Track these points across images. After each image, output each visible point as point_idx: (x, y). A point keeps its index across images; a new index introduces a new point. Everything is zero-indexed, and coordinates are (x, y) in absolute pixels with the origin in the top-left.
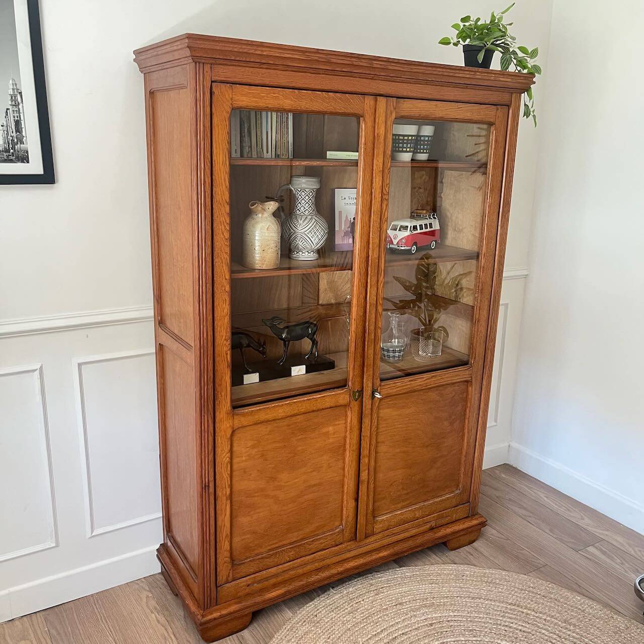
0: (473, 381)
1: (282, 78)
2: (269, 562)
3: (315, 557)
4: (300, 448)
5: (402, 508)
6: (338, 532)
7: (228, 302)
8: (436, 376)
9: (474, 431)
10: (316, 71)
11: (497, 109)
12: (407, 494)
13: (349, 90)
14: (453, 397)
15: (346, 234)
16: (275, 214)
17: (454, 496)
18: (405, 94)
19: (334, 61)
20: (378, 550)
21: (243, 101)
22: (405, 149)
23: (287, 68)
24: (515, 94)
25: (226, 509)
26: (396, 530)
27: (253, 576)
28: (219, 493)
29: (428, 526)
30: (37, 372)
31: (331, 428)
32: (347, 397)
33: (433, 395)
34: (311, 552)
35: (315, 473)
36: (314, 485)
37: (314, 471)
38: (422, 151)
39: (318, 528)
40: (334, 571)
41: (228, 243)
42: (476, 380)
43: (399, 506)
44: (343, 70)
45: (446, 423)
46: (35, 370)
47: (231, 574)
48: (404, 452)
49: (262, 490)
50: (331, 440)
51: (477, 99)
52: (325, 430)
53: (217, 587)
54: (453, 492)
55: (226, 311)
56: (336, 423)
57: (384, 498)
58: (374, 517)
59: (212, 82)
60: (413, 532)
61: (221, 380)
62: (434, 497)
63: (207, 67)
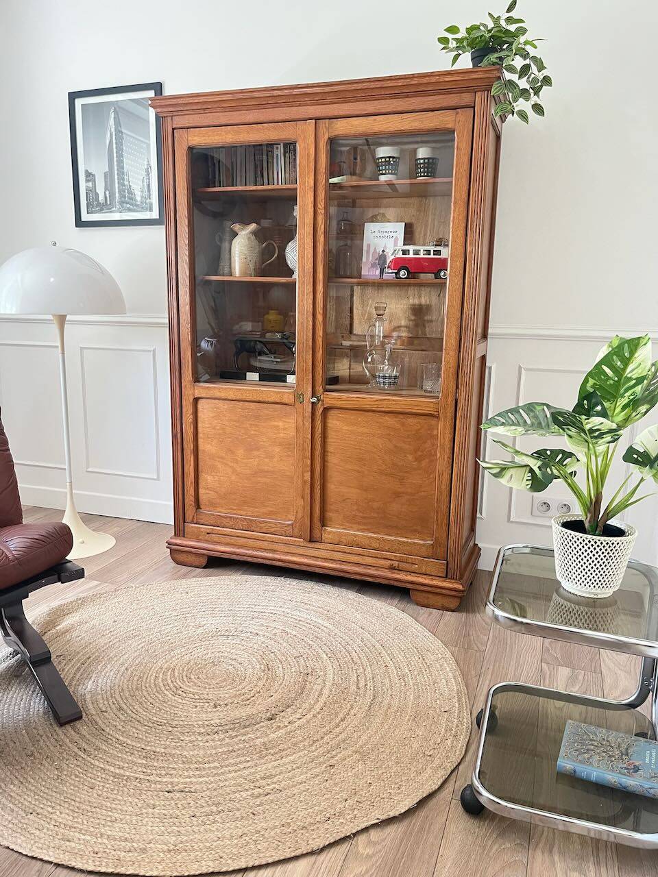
0: (441, 415)
1: (223, 118)
2: (225, 521)
3: (264, 537)
4: (252, 432)
5: (358, 530)
6: (289, 525)
7: (188, 294)
8: (388, 400)
9: (446, 477)
10: (248, 108)
11: (457, 113)
12: (364, 518)
13: (280, 118)
14: (419, 430)
15: (373, 265)
16: (255, 233)
17: (424, 545)
18: (336, 113)
19: (257, 96)
20: (326, 559)
21: (195, 140)
22: (384, 172)
23: (225, 109)
24: (479, 93)
25: (190, 461)
26: (348, 549)
27: (212, 527)
28: (185, 446)
29: (388, 563)
30: (152, 353)
31: (280, 424)
32: (292, 397)
33: (389, 420)
34: (261, 531)
35: (267, 460)
36: (267, 472)
37: (266, 458)
38: (422, 174)
39: (271, 513)
40: (278, 556)
41: (187, 248)
42: (445, 417)
43: (355, 526)
44: (269, 102)
45: (410, 457)
46: (150, 351)
47: (195, 517)
48: (358, 472)
49: (222, 458)
50: (282, 435)
51: (425, 106)
52: (276, 423)
53: (184, 522)
54: (423, 540)
55: (187, 300)
56: (287, 420)
57: (337, 511)
58: (323, 525)
59: (173, 129)
60: (369, 561)
61: (184, 355)
62: (397, 535)
63: (169, 119)
